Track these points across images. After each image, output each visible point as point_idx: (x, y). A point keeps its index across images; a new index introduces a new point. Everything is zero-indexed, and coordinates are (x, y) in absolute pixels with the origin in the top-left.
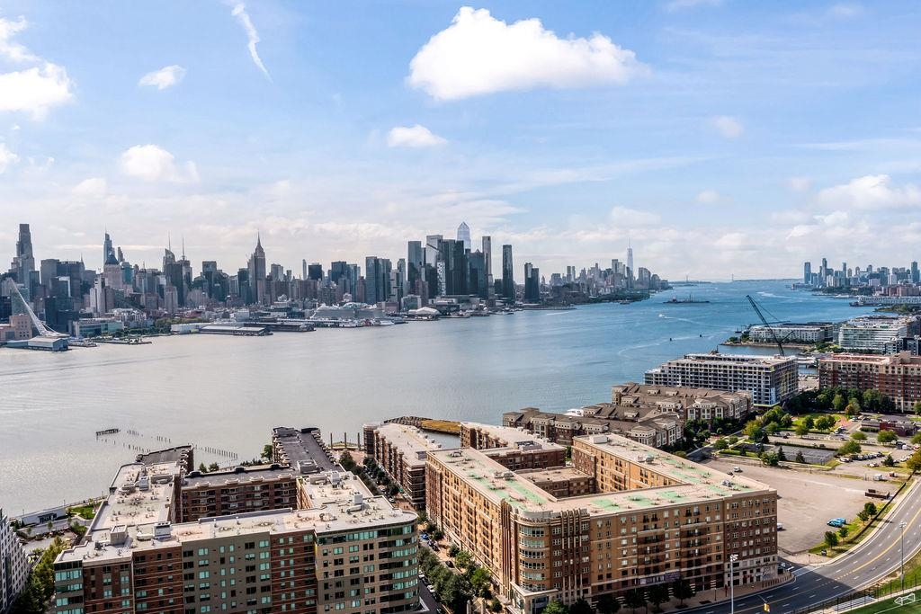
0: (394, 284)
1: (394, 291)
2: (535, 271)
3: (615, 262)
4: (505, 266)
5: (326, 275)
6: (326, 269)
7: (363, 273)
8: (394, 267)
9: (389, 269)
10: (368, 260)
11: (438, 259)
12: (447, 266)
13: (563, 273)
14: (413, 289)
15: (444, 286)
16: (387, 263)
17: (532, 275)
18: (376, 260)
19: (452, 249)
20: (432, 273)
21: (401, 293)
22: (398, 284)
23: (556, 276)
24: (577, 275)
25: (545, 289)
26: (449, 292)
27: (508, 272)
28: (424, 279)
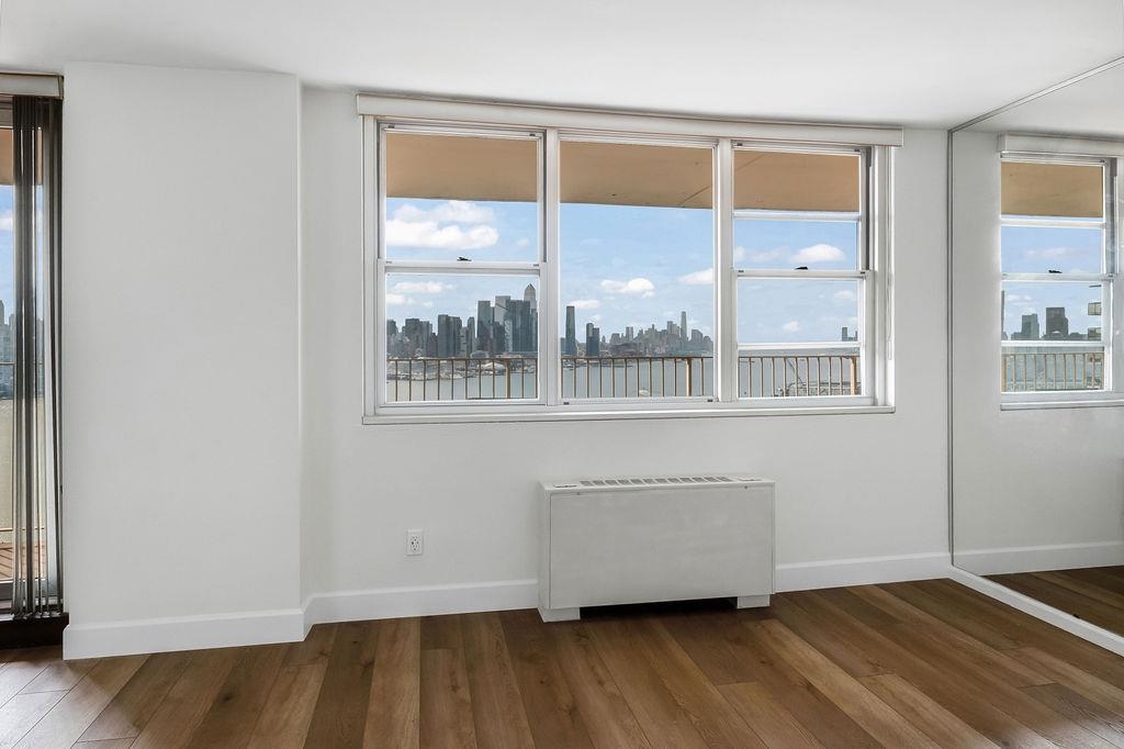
0: (463, 340)
1: (464, 347)
2: (596, 331)
3: (670, 324)
4: (567, 326)
5: (400, 331)
6: (400, 325)
7: (435, 330)
8: (465, 325)
9: (460, 325)
10: (440, 317)
11: (506, 318)
12: (514, 324)
13: (622, 332)
14: (481, 347)
15: (511, 343)
16: (458, 321)
17: (593, 333)
18: (448, 318)
19: (519, 309)
20: (500, 330)
21: (470, 349)
22: (467, 339)
23: (615, 336)
24: (635, 335)
25: (604, 346)
26: (515, 348)
27: (570, 330)
28: (492, 336)
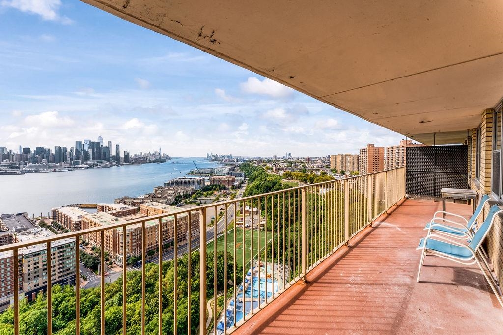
0: (68, 156)
1: (69, 159)
2: (128, 153)
3: (156, 152)
4: (116, 152)
5: (33, 152)
6: (33, 150)
7: (53, 152)
8: (69, 150)
9: (66, 151)
10: (55, 147)
11: (89, 148)
12: (93, 151)
13: (138, 154)
14: (77, 158)
15: (91, 157)
16: (66, 149)
17: (127, 155)
18: (60, 147)
19: (95, 145)
20: (86, 153)
21: (71, 160)
22: (70, 156)
23: (135, 155)
24: (143, 155)
25: (132, 158)
26: (94, 159)
27: (118, 153)
28: (82, 155)
